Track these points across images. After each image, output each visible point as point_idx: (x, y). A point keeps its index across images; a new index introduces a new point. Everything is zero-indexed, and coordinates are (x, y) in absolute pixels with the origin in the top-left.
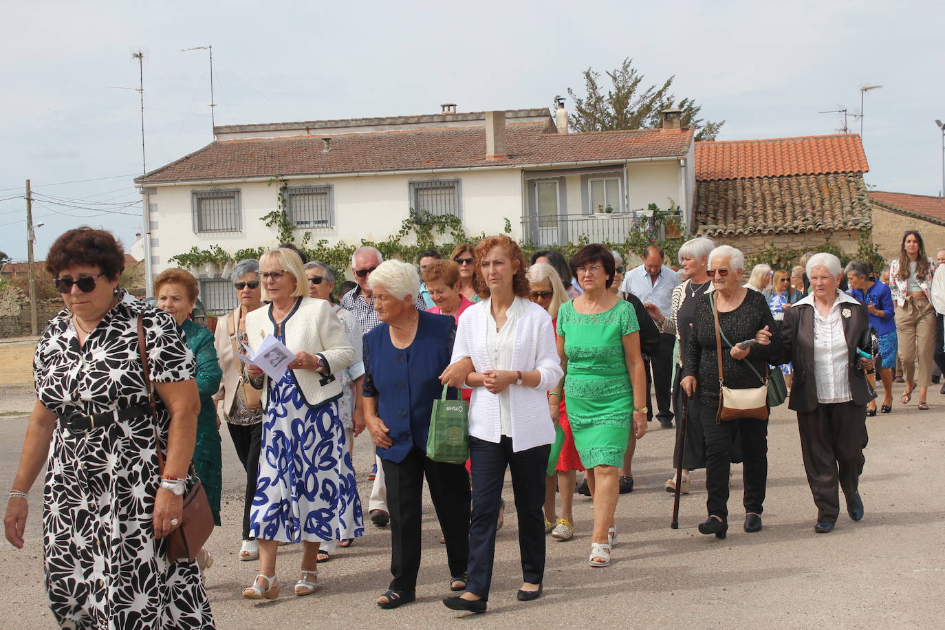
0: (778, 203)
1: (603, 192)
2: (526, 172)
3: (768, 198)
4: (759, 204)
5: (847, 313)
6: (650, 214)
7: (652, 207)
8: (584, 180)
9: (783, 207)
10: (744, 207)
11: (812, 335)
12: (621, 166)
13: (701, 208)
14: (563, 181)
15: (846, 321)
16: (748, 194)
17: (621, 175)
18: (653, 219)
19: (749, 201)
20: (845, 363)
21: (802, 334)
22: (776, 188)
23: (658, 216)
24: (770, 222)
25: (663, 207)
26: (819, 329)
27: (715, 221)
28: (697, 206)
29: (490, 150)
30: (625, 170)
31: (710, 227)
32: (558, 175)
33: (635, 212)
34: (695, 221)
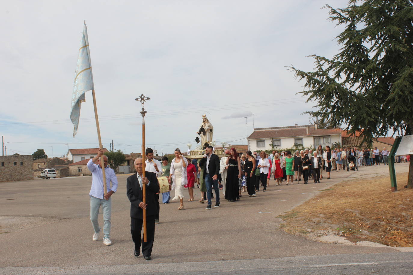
0: (356, 141)
1: (327, 140)
2: (314, 137)
3: (355, 140)
4: (353, 141)
5: (318, 158)
6: (335, 143)
7: (336, 142)
8: (323, 138)
9: (357, 142)
10: (351, 142)
11: (313, 160)
12: (330, 135)
13: (343, 142)
14: (320, 138)
15: (318, 159)
16: (351, 140)
17: (330, 137)
18: (336, 144)
19: (351, 141)
20: (317, 164)
21: (312, 160)
22: (356, 139)
23: (337, 144)
24: (355, 145)
25: (337, 142)
26: (314, 160)
27: (346, 144)
28: (342, 142)
29: (307, 133)
30: (331, 136)
31: (345, 146)
32: (319, 137)
33: (332, 143)
34: (343, 145)
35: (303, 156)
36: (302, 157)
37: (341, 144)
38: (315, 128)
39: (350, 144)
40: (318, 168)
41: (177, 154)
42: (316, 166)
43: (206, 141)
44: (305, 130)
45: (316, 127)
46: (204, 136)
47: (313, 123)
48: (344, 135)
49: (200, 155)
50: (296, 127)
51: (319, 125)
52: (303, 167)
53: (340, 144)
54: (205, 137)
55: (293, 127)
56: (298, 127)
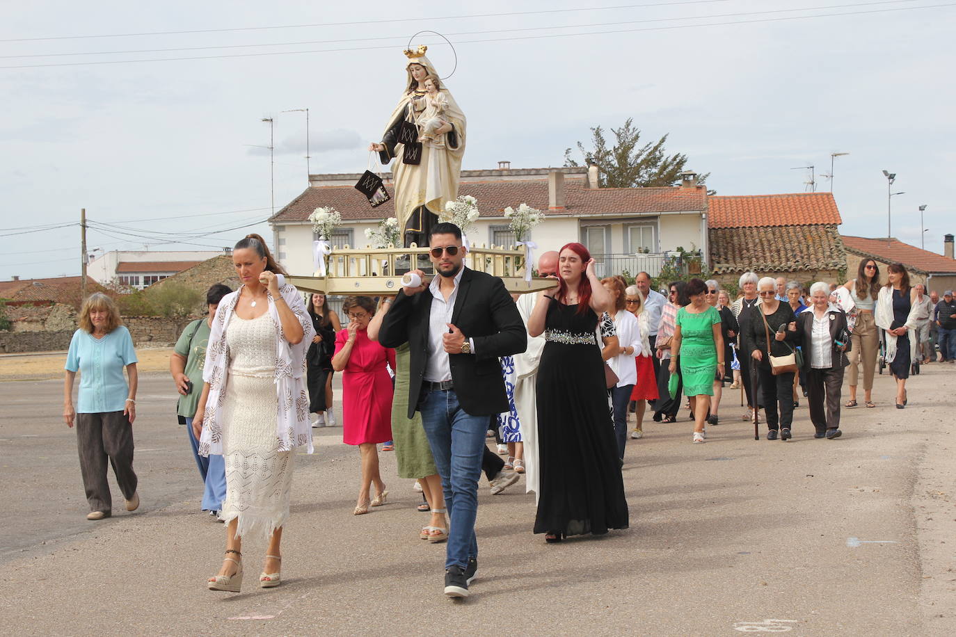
0: (773, 248)
1: (641, 237)
2: (581, 220)
3: (765, 243)
4: (759, 248)
5: (833, 317)
6: (678, 255)
7: (680, 249)
8: (625, 227)
9: (778, 251)
10: (748, 250)
11: (811, 329)
12: (656, 217)
13: (714, 251)
14: (608, 228)
15: (832, 322)
16: (750, 240)
17: (656, 225)
18: (680, 258)
19: (751, 245)
21: (806, 328)
22: (770, 236)
23: (684, 256)
24: (769, 263)
25: (688, 250)
26: (815, 326)
27: (727, 261)
28: (710, 249)
29: (552, 202)
30: (659, 221)
31: (724, 266)
32: (606, 223)
33: (666, 253)
34: (711, 261)
35: (769, 305)
36: (767, 312)
37: (705, 260)
38: (587, 184)
39: (746, 262)
40: (829, 365)
41: (246, 264)
42: (822, 357)
43: (422, 194)
44: (544, 188)
45: (593, 179)
46: (409, 168)
47: (582, 163)
48: (718, 219)
49: (387, 279)
50: (500, 173)
51: (605, 172)
52: (772, 358)
53: (700, 260)
54: (418, 172)
55: (490, 173)
56: (511, 173)
